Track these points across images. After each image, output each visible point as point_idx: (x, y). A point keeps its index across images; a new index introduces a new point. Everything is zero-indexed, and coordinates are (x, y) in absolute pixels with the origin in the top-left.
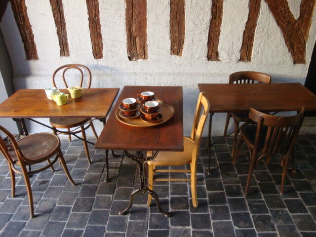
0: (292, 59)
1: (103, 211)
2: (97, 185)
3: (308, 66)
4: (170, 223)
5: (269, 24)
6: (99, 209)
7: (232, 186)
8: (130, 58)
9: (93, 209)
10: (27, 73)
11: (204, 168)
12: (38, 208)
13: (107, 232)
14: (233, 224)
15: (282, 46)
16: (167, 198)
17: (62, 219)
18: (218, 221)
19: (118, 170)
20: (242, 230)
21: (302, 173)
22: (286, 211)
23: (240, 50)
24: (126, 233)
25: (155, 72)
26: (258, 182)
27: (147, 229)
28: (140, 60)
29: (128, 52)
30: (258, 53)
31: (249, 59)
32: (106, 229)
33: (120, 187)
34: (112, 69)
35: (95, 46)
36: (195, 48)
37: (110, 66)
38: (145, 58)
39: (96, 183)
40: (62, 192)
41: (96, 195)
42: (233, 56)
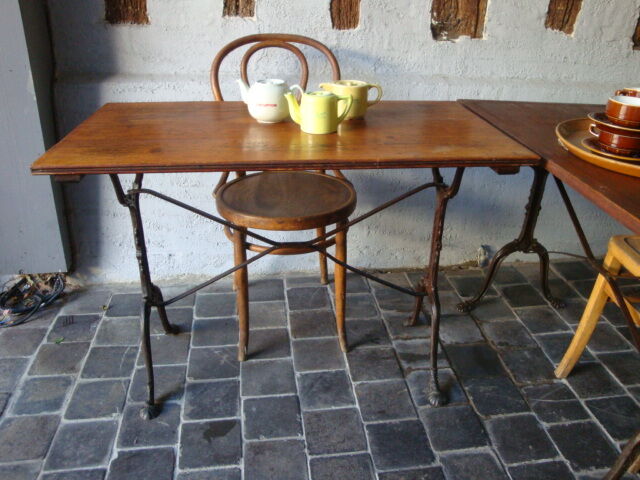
2: (413, 419)
8: (436, 33)
10: (105, 68)
19: (446, 362)
25: (497, 77)
28: (462, 39)
29: (432, 11)
33: (493, 417)
34: (378, 62)
37: (374, 54)
38: (476, 34)
39: (409, 413)
40: (309, 458)
41: (438, 454)
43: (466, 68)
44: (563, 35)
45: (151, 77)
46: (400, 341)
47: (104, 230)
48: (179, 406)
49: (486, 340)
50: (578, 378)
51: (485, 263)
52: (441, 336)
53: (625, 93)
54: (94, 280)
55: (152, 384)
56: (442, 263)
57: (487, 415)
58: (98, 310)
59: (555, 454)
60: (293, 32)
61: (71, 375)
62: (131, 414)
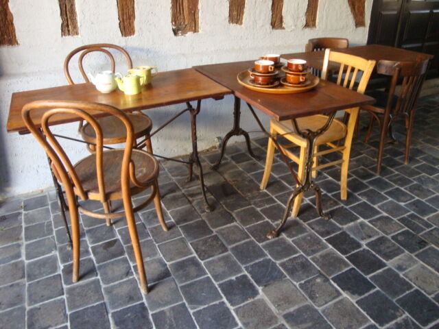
0: (354, 21)
1: (246, 244)
2: (200, 219)
3: (367, 29)
4: (337, 224)
8: (175, 32)
9: (229, 247)
13: (278, 262)
14: (395, 201)
18: (380, 204)
19: (210, 194)
20: (410, 203)
23: (306, 13)
24: (302, 253)
25: (209, 51)
27: (320, 239)
28: (189, 34)
29: (172, 22)
30: (323, 15)
31: (314, 25)
32: (273, 261)
34: (148, 51)
35: (123, 15)
37: (145, 47)
38: (195, 31)
39: (197, 218)
40: (157, 245)
41: (214, 230)
42: (299, 21)
43: (194, 48)
44: (238, 25)
45: (25, 74)
46: (185, 189)
47: (11, 165)
48: (86, 241)
49: (227, 181)
50: (271, 188)
51: (220, 146)
52: (205, 183)
53: (263, 58)
54: (9, 195)
55: (69, 232)
56: (199, 150)
57: (232, 211)
58: (19, 209)
59: (264, 219)
60: (102, 42)
61: (19, 242)
62: (61, 250)
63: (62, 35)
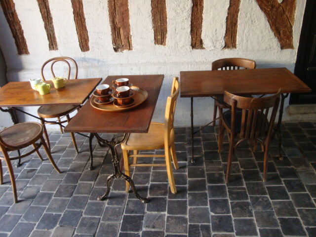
0: (279, 44)
1: (83, 197)
2: (81, 173)
3: (296, 50)
4: (146, 209)
5: (252, 9)
6: (79, 195)
7: (214, 173)
8: (116, 50)
9: (74, 195)
10: (20, 68)
11: (189, 156)
12: (22, 194)
13: (84, 216)
14: (209, 210)
15: (267, 31)
16: (146, 185)
17: (43, 204)
18: (195, 207)
19: (103, 159)
20: (218, 216)
21: (290, 160)
22: (267, 198)
23: (225, 37)
24: (102, 217)
25: (140, 62)
26: (242, 169)
27: (123, 213)
28: (125, 51)
29: (113, 43)
30: (242, 39)
31: (234, 46)
32: (83, 214)
33: (102, 175)
34: (99, 61)
35: (81, 39)
36: (178, 36)
37: (96, 59)
38: (130, 49)
40: (47, 179)
41: (79, 182)
42: (218, 43)
43: (129, 60)
44: (162, 46)
48: (26, 165)
63: (50, 50)
